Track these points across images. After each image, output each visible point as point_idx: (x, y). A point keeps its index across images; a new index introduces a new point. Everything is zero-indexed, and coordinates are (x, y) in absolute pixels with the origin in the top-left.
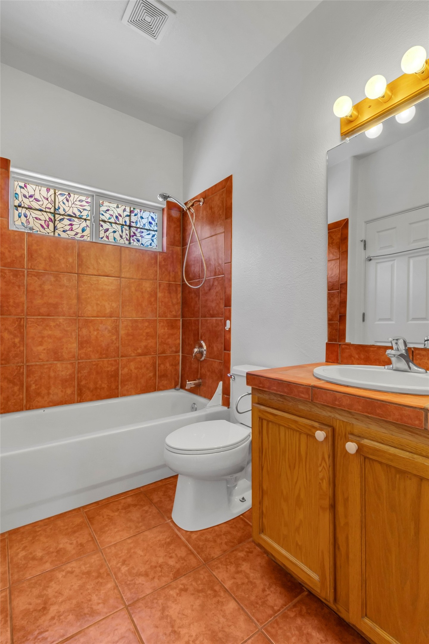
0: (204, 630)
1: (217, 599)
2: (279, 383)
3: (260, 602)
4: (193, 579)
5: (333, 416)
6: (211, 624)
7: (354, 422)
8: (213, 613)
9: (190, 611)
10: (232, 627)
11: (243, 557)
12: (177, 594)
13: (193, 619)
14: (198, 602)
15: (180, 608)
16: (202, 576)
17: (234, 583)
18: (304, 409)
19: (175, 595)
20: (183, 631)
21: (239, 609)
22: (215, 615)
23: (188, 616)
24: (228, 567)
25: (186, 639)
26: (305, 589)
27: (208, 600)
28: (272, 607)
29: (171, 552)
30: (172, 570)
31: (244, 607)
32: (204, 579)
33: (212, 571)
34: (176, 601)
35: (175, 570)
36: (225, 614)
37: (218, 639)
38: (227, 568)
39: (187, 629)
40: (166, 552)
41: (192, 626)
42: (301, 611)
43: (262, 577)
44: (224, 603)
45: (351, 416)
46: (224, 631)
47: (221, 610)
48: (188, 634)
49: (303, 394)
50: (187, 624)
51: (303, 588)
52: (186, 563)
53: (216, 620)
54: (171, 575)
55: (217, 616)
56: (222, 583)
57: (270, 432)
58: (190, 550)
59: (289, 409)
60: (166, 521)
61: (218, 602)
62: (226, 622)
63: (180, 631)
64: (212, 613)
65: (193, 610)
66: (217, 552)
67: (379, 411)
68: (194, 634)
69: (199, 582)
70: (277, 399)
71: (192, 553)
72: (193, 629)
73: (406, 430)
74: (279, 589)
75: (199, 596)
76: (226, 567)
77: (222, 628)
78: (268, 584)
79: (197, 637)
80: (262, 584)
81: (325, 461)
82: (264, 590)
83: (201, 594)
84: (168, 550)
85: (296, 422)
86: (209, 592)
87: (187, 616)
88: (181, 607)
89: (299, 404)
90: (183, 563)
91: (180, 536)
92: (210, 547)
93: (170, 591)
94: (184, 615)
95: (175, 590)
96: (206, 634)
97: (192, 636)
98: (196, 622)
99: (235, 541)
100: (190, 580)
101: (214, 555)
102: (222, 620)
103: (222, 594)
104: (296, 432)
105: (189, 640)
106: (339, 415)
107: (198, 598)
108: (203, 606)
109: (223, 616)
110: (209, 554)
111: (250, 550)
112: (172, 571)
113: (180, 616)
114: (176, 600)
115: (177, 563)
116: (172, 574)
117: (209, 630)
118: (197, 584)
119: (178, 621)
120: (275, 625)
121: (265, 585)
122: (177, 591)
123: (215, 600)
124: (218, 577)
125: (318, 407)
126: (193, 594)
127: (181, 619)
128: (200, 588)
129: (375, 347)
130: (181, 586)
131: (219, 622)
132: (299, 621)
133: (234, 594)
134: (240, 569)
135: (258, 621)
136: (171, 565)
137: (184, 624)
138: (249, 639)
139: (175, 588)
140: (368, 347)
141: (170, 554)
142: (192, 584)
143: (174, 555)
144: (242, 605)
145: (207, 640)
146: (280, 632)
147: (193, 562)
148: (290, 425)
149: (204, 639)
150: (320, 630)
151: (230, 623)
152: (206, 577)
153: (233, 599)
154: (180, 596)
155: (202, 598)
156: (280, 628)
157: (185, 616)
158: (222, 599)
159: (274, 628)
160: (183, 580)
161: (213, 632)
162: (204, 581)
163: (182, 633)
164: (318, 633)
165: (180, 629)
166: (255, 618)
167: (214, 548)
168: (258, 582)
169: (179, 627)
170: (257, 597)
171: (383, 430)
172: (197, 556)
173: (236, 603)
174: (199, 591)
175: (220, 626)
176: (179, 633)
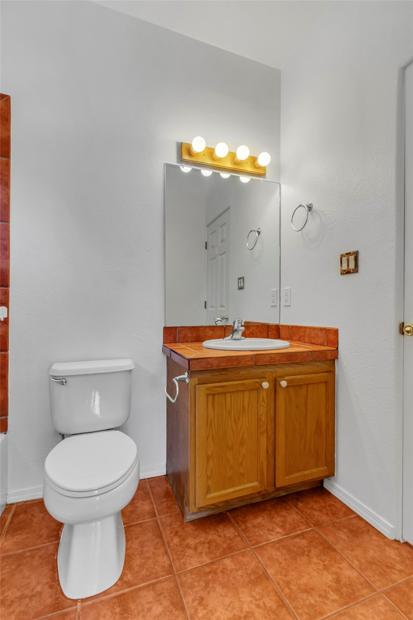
0: (247, 590)
1: (220, 572)
2: (228, 360)
3: (229, 542)
4: (190, 589)
5: (265, 371)
6: (243, 582)
7: (277, 369)
8: (233, 578)
9: (227, 599)
10: (247, 567)
11: (180, 540)
12: (205, 609)
13: (235, 597)
14: (218, 589)
15: (222, 608)
16: (189, 580)
17: (206, 555)
18: (244, 373)
19: (204, 612)
20: (246, 608)
21: (232, 558)
22: (235, 577)
23: (232, 601)
24: (187, 554)
25: (253, 606)
26: (225, 512)
27: (219, 580)
28: (235, 536)
29: (140, 608)
30: (169, 611)
31: (231, 554)
32: (194, 578)
33: (186, 569)
34: (213, 611)
35: (171, 607)
36: (235, 569)
37: (256, 580)
38: (188, 556)
39: (244, 605)
40: (139, 615)
41: (242, 599)
42: (242, 521)
43: (207, 533)
44: (224, 568)
45: (275, 367)
46: (250, 574)
47: (231, 571)
48: (249, 604)
49: (249, 362)
50: (239, 603)
51: (224, 513)
52: (166, 593)
53: (240, 577)
54: (176, 613)
55: (236, 576)
56: (203, 564)
57: (216, 402)
58: (149, 586)
59: (231, 378)
60: (76, 610)
61: (222, 572)
62: (242, 570)
63: (246, 611)
64: (232, 580)
65: (226, 596)
66: (164, 560)
67: (293, 358)
68: (250, 599)
69: (196, 584)
70: (220, 374)
71: (154, 584)
72: (245, 599)
73: (301, 364)
74: (221, 526)
75: (212, 587)
76: (186, 556)
77: (247, 574)
78: (214, 532)
79: (252, 596)
80: (213, 536)
81: (264, 401)
82: (220, 536)
83: (211, 585)
84: (135, 612)
85: (243, 384)
86: (210, 577)
87: (231, 603)
88: (221, 606)
89: (240, 371)
90: (165, 597)
91: (118, 594)
92: (154, 564)
93: (198, 617)
94: (229, 606)
95: (199, 611)
96: (251, 588)
97: (251, 601)
98: (239, 595)
99: (157, 540)
100: (191, 592)
101: (166, 563)
102: (240, 573)
103: (215, 567)
104: (241, 392)
105: (255, 604)
106: (269, 368)
107: (215, 589)
108: (224, 586)
109: (237, 571)
110: (164, 568)
111: (174, 532)
112: (172, 611)
113: (230, 609)
114: (211, 611)
115: (161, 604)
116: (175, 611)
117: (248, 585)
118: (198, 587)
119: (235, 612)
120: (250, 539)
121: (215, 534)
122: (200, 608)
123: (220, 574)
124: (195, 565)
125: (255, 368)
126: (209, 593)
127: (233, 608)
128: (204, 584)
129: (203, 327)
130: (195, 603)
131: (242, 576)
132: (249, 525)
133: (218, 557)
134: (193, 546)
135: (245, 548)
136: (163, 611)
137: (239, 607)
138: (258, 558)
139: (196, 610)
140: (198, 327)
141: (143, 610)
142: (196, 592)
143: (147, 606)
144: (229, 555)
145: (256, 589)
146: (255, 538)
147: (167, 585)
148: (238, 388)
149: (255, 591)
150: (256, 517)
151: (244, 568)
152: (192, 577)
153: (222, 560)
154: (207, 606)
155: (215, 585)
156: (253, 537)
157: (231, 605)
158: (220, 568)
159: (252, 540)
160: (188, 601)
161: (250, 582)
162: (196, 579)
163: (247, 610)
164: (258, 518)
165: (244, 611)
166: (242, 549)
167: (156, 561)
168: (210, 537)
169: (242, 611)
170: (224, 542)
171: (291, 368)
172: (160, 580)
173: (227, 558)
174: (207, 586)
175: (245, 576)
176: (248, 612)
